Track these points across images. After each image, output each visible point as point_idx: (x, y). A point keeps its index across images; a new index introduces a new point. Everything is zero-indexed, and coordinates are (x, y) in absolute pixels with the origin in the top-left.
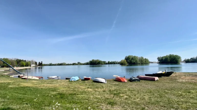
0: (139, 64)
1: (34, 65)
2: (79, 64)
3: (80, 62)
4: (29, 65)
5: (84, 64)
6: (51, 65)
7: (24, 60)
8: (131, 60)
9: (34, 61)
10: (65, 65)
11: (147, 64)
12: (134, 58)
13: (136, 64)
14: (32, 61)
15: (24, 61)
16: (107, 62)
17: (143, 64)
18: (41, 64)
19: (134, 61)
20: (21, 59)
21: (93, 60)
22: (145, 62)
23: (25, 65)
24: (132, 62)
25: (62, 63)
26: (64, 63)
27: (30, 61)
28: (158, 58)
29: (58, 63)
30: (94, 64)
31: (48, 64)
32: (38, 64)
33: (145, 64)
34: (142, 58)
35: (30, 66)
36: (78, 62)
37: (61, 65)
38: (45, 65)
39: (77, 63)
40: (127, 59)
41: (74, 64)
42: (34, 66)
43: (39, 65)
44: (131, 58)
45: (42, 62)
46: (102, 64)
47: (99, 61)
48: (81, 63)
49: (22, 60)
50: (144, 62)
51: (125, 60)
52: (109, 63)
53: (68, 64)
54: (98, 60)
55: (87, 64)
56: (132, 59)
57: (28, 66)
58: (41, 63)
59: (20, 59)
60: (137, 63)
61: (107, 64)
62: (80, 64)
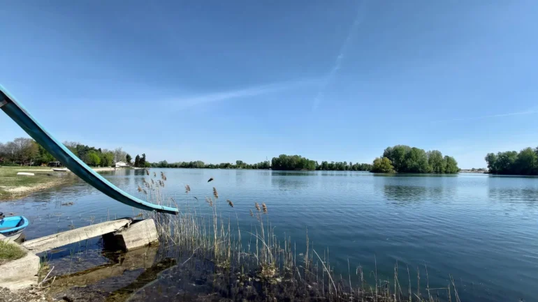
0: (429, 172)
1: (124, 164)
2: (240, 165)
3: (244, 162)
4: (110, 162)
5: (254, 167)
6: (163, 165)
7: (97, 148)
8: (403, 161)
9: (124, 153)
10: (200, 167)
11: (451, 173)
12: (412, 154)
13: (419, 172)
14: (118, 153)
15: (96, 150)
16: (320, 164)
17: (440, 172)
18: (141, 162)
19: (415, 163)
20: (90, 146)
21: (283, 157)
22: (448, 166)
23: (99, 161)
24: (406, 166)
25: (195, 162)
26: (198, 162)
27: (111, 153)
28: (490, 158)
29: (182, 162)
31: (158, 163)
32: (133, 161)
33: (446, 172)
34: (438, 154)
35: (114, 166)
36: (237, 162)
37: (191, 166)
38: (154, 166)
39: (235, 164)
40: (393, 154)
41: (225, 166)
42: (122, 167)
43: (136, 165)
44: (404, 153)
45: (144, 155)
46: (309, 169)
47: (299, 160)
48: (245, 164)
49: (92, 149)
50: (444, 167)
51: (387, 160)
52: (325, 167)
53: (211, 165)
54: (296, 156)
55: (264, 166)
56: (409, 156)
57: (106, 165)
58: (143, 159)
59: (85, 146)
60: (423, 168)
61: (318, 168)
62: (244, 168)
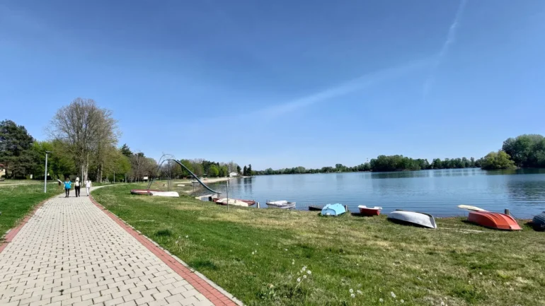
1: (235, 174)
2: (340, 169)
3: (343, 165)
4: (225, 173)
5: (354, 170)
6: (269, 173)
7: (216, 162)
8: (530, 154)
9: (236, 164)
10: (302, 173)
14: (231, 164)
15: (215, 165)
16: (430, 162)
18: (248, 172)
20: (211, 161)
21: (382, 158)
23: (218, 173)
24: (535, 160)
25: (297, 168)
26: (300, 167)
27: (226, 165)
30: (384, 168)
31: (264, 170)
32: (242, 171)
35: (228, 176)
36: (337, 165)
37: (293, 172)
38: (257, 173)
39: (334, 167)
40: (513, 148)
41: (325, 170)
42: (234, 176)
43: (245, 175)
44: (530, 144)
45: (250, 166)
46: (414, 169)
47: (400, 160)
49: (213, 163)
51: (505, 154)
52: (437, 165)
53: (311, 170)
54: (397, 156)
55: (363, 169)
56: (538, 147)
57: (223, 176)
58: (250, 169)
59: (208, 161)
61: (429, 167)
62: (344, 171)
